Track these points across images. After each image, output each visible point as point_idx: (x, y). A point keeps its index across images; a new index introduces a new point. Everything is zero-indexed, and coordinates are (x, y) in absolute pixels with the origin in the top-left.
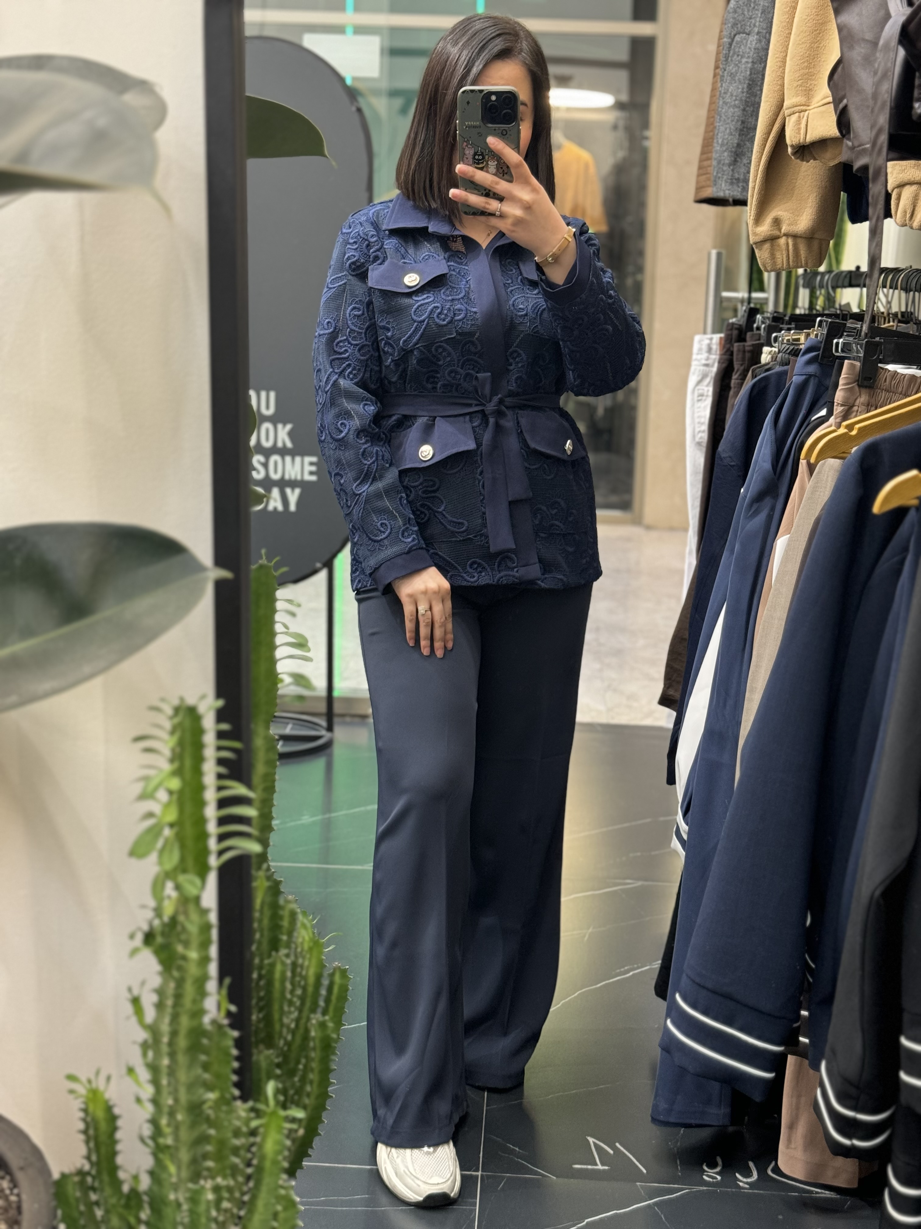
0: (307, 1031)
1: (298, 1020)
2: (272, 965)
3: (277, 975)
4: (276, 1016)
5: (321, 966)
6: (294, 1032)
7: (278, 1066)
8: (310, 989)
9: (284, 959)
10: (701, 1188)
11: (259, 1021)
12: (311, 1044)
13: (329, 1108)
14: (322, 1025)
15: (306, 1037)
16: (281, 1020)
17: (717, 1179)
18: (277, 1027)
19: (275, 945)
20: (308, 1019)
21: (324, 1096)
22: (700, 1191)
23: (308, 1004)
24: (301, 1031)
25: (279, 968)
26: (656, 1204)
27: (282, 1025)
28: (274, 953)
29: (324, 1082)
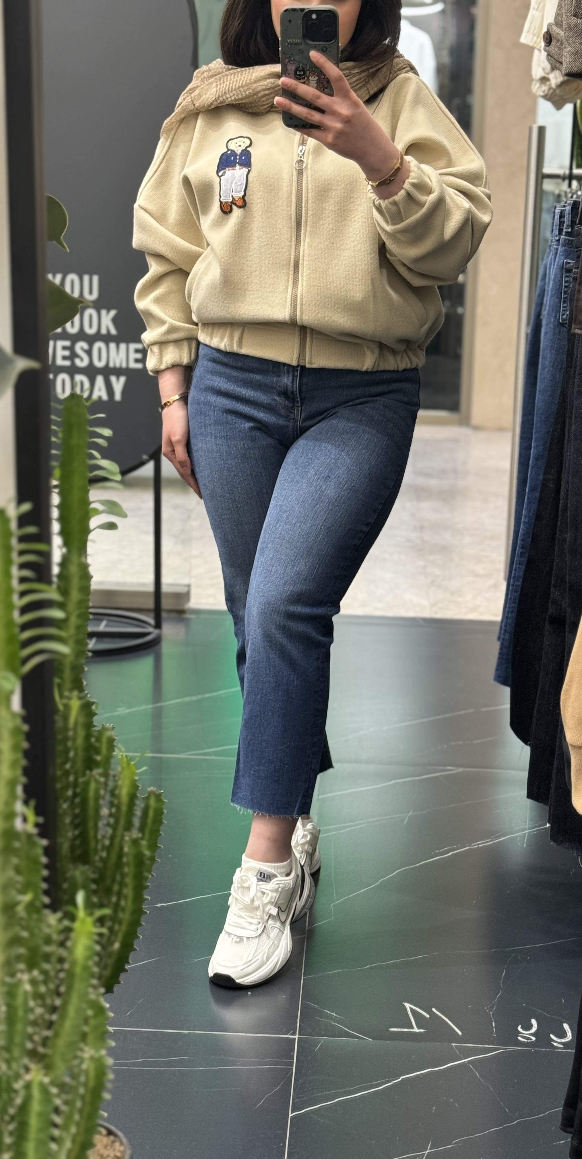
0: (121, 848)
1: (112, 838)
2: (87, 784)
3: (91, 793)
4: (91, 833)
5: (134, 786)
6: (109, 849)
7: (94, 881)
8: (124, 808)
9: (97, 777)
10: (516, 1048)
11: (75, 838)
12: (125, 860)
13: (144, 924)
14: (135, 842)
15: (121, 854)
16: (95, 836)
17: (531, 1039)
18: (92, 844)
19: (90, 764)
20: (123, 837)
21: (138, 912)
22: (515, 1051)
23: (122, 822)
24: (116, 849)
25: (93, 786)
26: (469, 1062)
27: (97, 841)
28: (88, 772)
29: (138, 899)
